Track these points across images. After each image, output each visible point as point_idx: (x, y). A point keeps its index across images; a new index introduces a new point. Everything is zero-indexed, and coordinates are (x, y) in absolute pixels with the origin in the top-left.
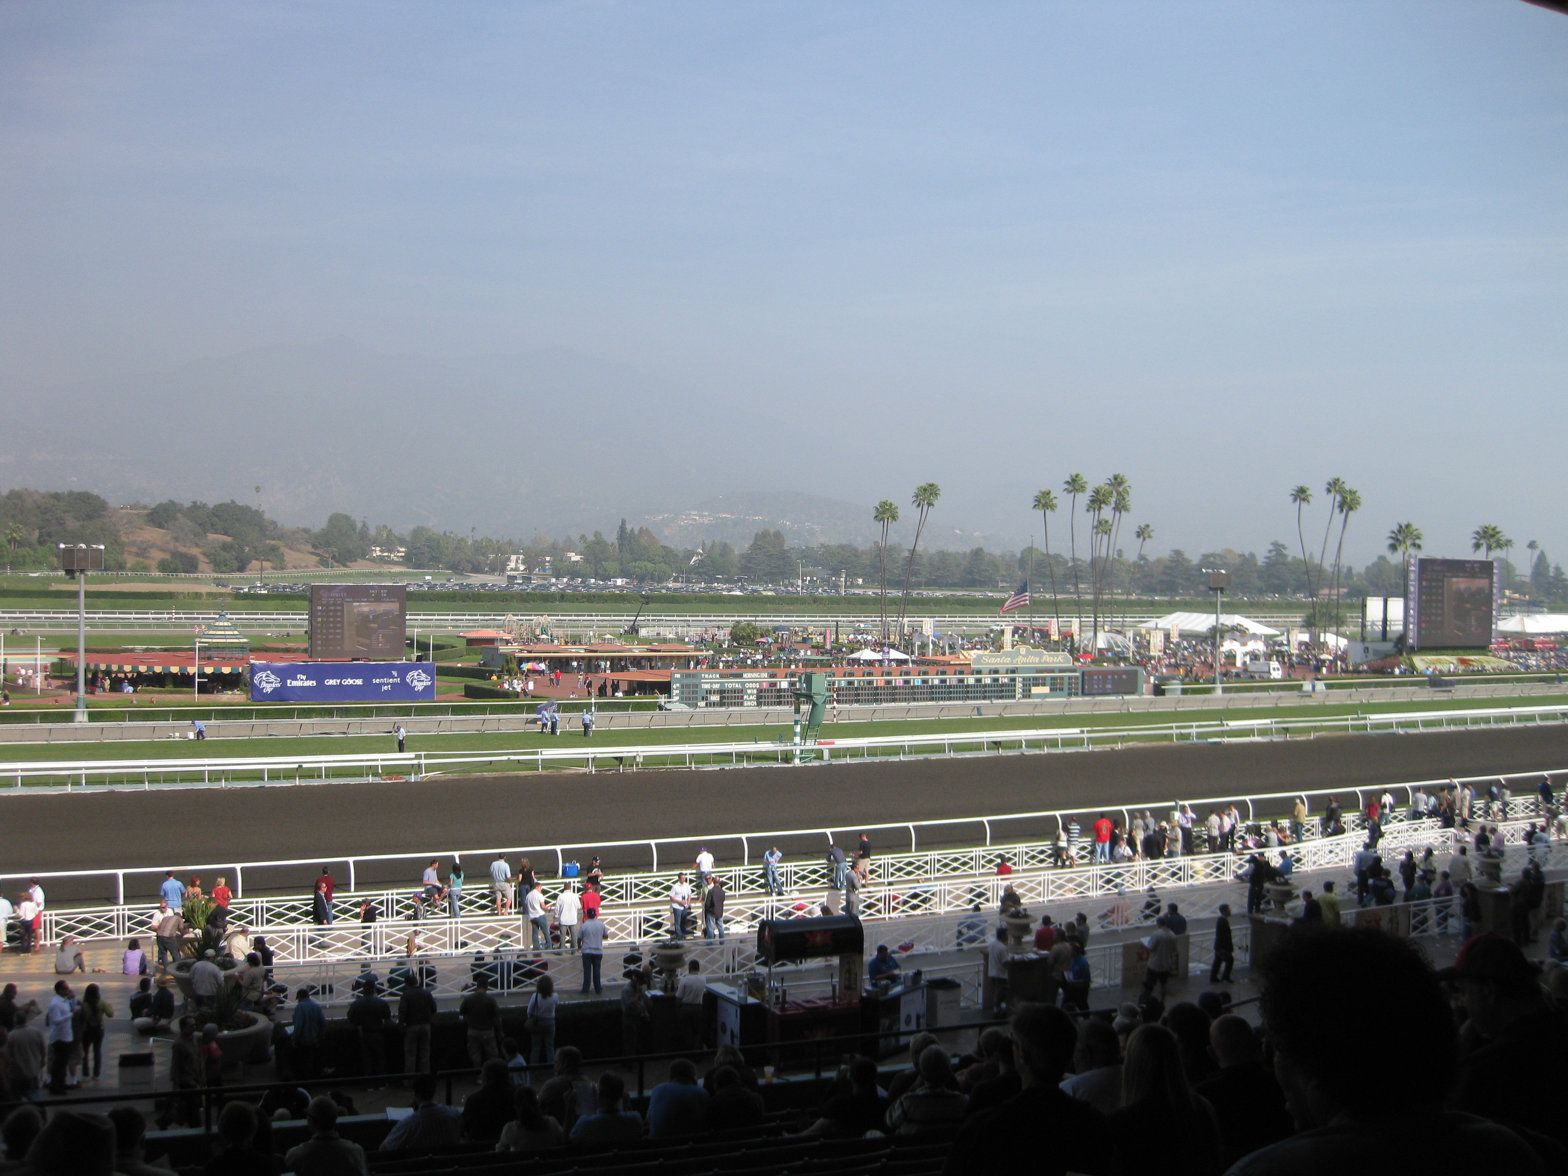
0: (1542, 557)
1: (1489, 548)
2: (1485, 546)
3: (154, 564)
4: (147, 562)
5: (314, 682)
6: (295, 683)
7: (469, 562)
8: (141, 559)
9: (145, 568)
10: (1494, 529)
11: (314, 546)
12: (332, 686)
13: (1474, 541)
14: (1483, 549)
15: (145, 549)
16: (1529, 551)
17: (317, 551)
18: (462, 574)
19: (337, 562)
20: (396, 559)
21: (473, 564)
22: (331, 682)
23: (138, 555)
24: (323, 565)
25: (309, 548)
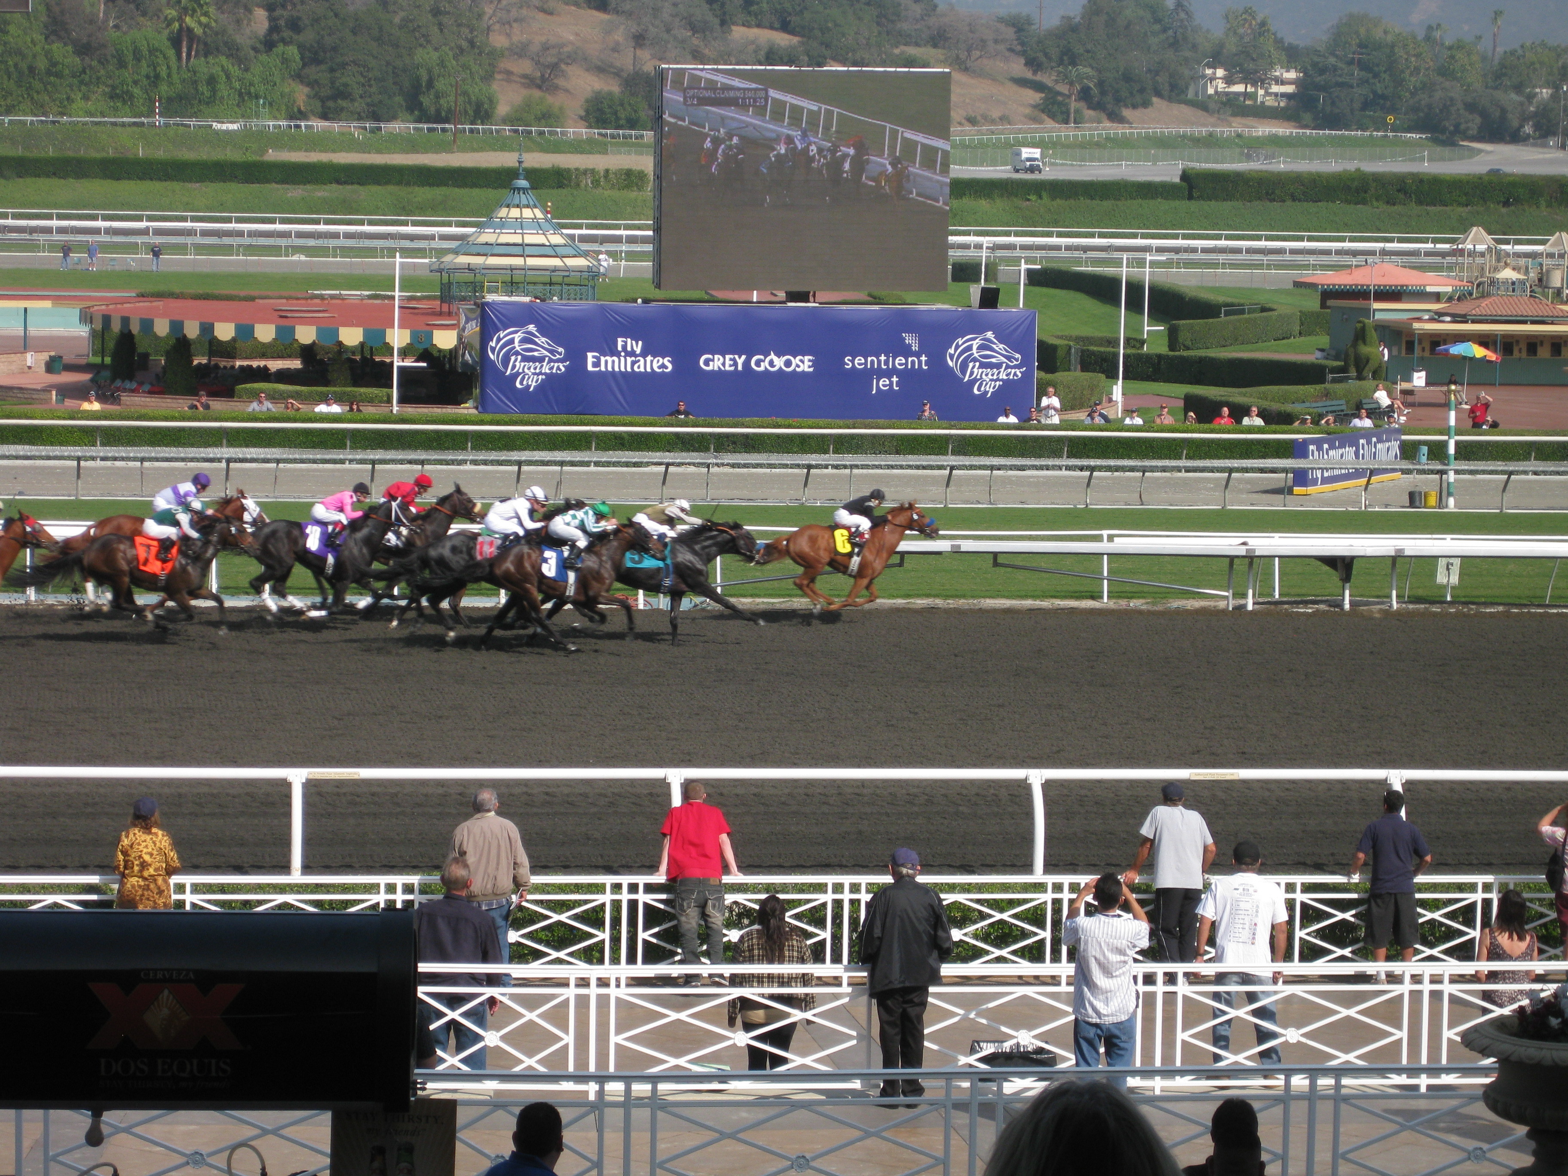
3: (575, 107)
4: (554, 101)
5: (666, 361)
6: (609, 363)
7: (1471, 107)
8: (537, 93)
9: (547, 117)
11: (1033, 63)
12: (720, 374)
15: (554, 67)
17: (1039, 77)
18: (1453, 144)
19: (1091, 107)
20: (1270, 102)
21: (1484, 114)
22: (718, 363)
23: (530, 82)
24: (1053, 116)
25: (1018, 67)
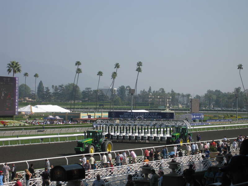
0: (41, 83)
1: (15, 72)
2: (13, 70)
10: (17, 63)
13: (8, 68)
14: (12, 72)
16: (35, 78)
